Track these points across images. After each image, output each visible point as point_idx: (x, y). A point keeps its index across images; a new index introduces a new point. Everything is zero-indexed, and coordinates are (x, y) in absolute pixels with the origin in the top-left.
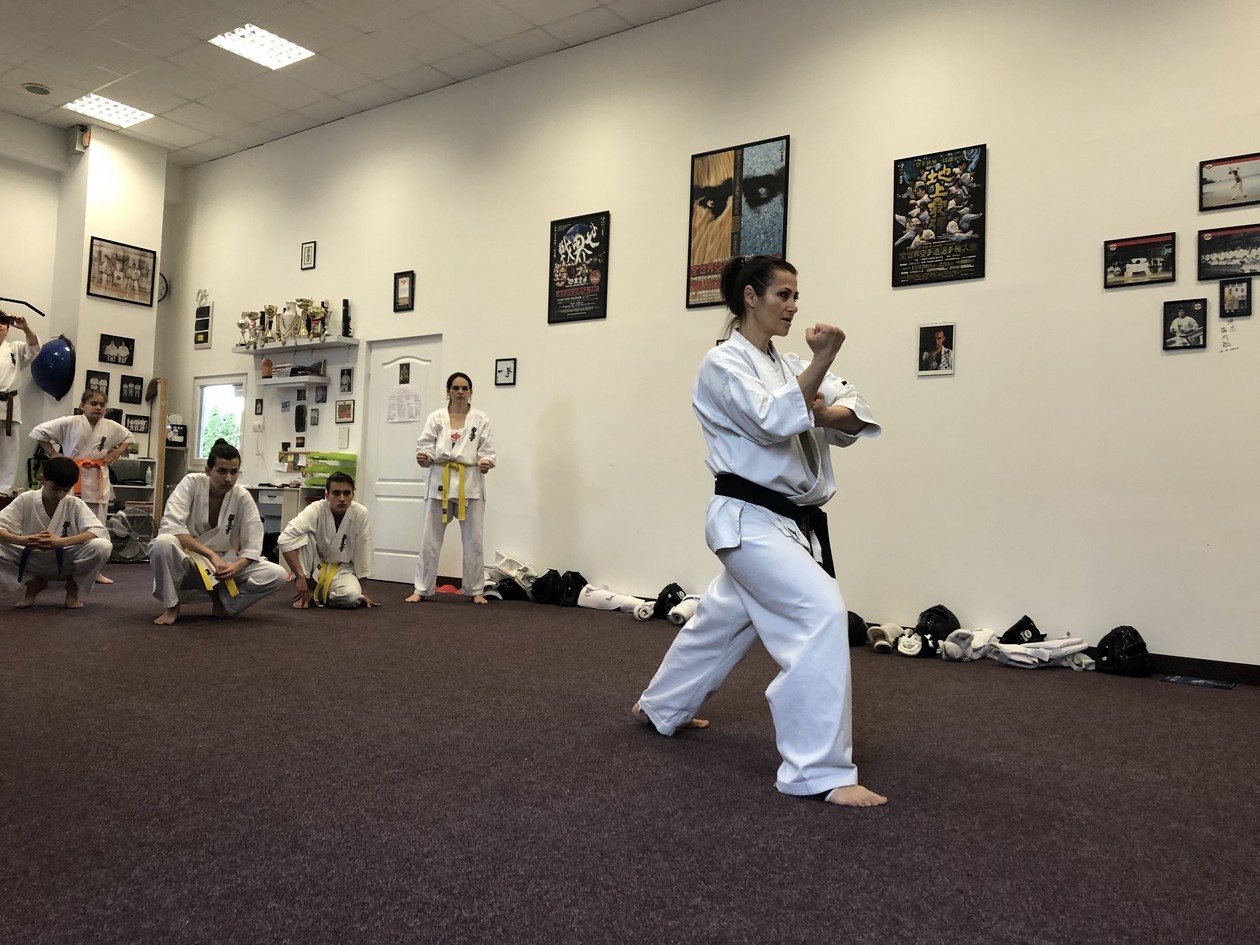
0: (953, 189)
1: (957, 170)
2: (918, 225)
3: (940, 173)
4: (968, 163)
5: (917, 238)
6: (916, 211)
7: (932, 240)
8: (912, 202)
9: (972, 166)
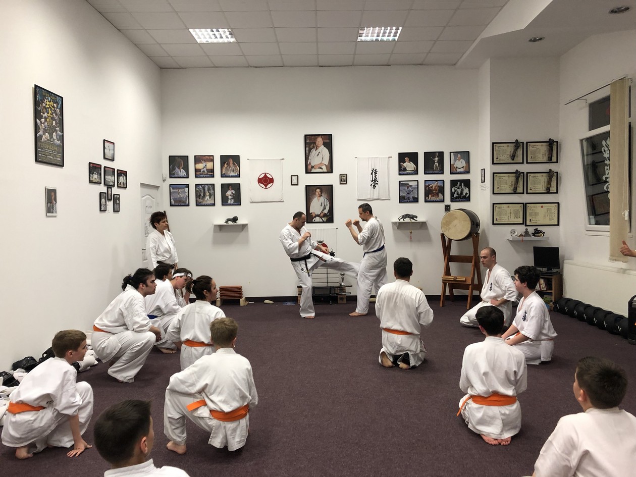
0: (54, 114)
1: (55, 105)
2: (44, 129)
3: (50, 103)
4: (58, 104)
5: (44, 137)
6: (43, 120)
7: (48, 140)
8: (42, 114)
9: (59, 106)
